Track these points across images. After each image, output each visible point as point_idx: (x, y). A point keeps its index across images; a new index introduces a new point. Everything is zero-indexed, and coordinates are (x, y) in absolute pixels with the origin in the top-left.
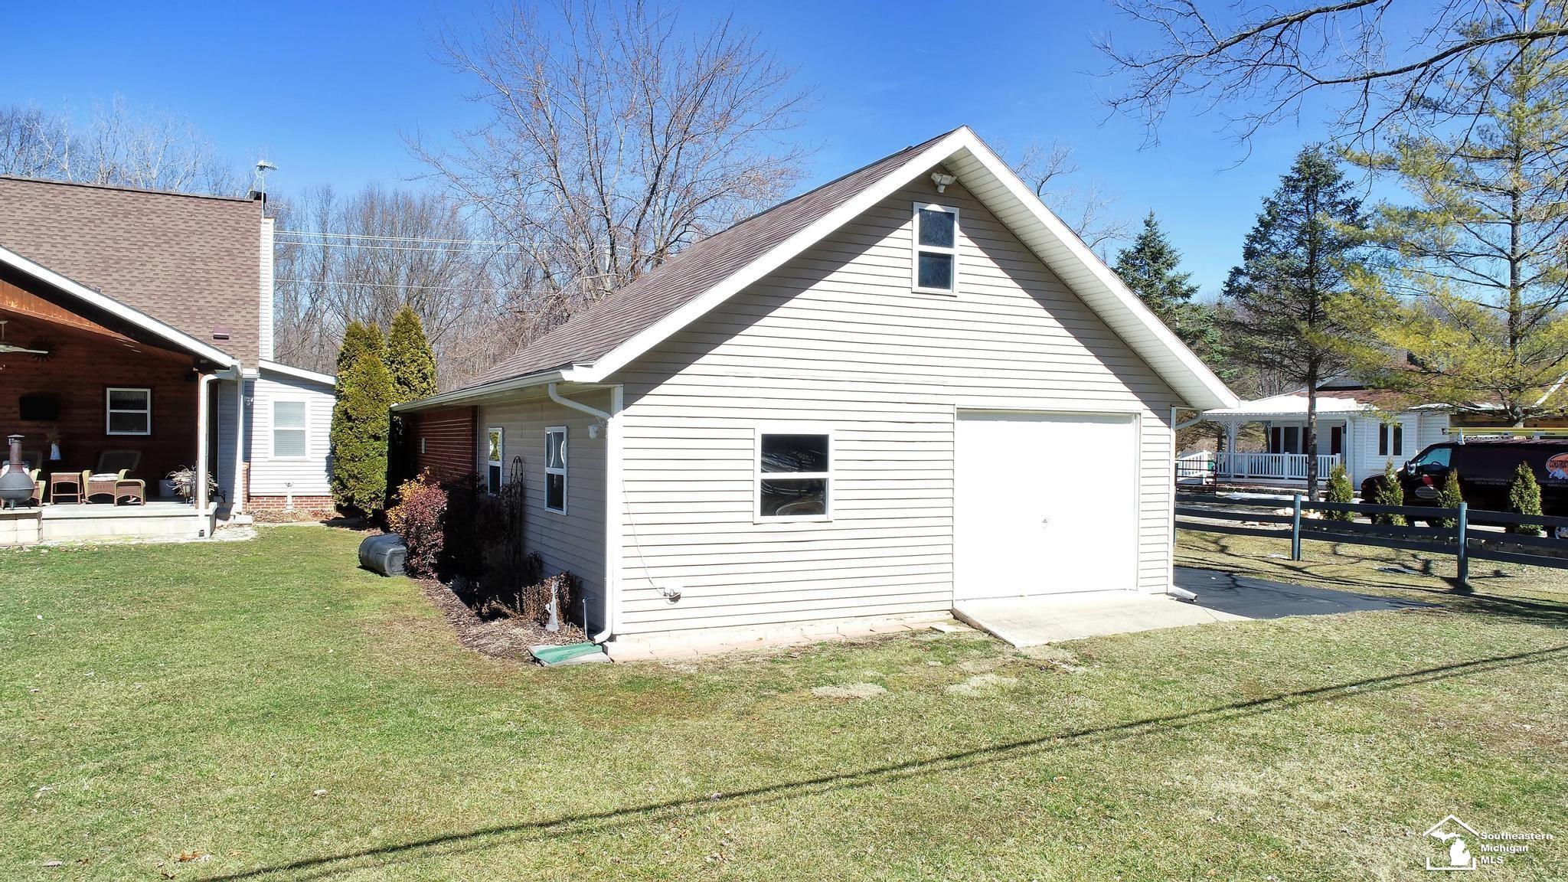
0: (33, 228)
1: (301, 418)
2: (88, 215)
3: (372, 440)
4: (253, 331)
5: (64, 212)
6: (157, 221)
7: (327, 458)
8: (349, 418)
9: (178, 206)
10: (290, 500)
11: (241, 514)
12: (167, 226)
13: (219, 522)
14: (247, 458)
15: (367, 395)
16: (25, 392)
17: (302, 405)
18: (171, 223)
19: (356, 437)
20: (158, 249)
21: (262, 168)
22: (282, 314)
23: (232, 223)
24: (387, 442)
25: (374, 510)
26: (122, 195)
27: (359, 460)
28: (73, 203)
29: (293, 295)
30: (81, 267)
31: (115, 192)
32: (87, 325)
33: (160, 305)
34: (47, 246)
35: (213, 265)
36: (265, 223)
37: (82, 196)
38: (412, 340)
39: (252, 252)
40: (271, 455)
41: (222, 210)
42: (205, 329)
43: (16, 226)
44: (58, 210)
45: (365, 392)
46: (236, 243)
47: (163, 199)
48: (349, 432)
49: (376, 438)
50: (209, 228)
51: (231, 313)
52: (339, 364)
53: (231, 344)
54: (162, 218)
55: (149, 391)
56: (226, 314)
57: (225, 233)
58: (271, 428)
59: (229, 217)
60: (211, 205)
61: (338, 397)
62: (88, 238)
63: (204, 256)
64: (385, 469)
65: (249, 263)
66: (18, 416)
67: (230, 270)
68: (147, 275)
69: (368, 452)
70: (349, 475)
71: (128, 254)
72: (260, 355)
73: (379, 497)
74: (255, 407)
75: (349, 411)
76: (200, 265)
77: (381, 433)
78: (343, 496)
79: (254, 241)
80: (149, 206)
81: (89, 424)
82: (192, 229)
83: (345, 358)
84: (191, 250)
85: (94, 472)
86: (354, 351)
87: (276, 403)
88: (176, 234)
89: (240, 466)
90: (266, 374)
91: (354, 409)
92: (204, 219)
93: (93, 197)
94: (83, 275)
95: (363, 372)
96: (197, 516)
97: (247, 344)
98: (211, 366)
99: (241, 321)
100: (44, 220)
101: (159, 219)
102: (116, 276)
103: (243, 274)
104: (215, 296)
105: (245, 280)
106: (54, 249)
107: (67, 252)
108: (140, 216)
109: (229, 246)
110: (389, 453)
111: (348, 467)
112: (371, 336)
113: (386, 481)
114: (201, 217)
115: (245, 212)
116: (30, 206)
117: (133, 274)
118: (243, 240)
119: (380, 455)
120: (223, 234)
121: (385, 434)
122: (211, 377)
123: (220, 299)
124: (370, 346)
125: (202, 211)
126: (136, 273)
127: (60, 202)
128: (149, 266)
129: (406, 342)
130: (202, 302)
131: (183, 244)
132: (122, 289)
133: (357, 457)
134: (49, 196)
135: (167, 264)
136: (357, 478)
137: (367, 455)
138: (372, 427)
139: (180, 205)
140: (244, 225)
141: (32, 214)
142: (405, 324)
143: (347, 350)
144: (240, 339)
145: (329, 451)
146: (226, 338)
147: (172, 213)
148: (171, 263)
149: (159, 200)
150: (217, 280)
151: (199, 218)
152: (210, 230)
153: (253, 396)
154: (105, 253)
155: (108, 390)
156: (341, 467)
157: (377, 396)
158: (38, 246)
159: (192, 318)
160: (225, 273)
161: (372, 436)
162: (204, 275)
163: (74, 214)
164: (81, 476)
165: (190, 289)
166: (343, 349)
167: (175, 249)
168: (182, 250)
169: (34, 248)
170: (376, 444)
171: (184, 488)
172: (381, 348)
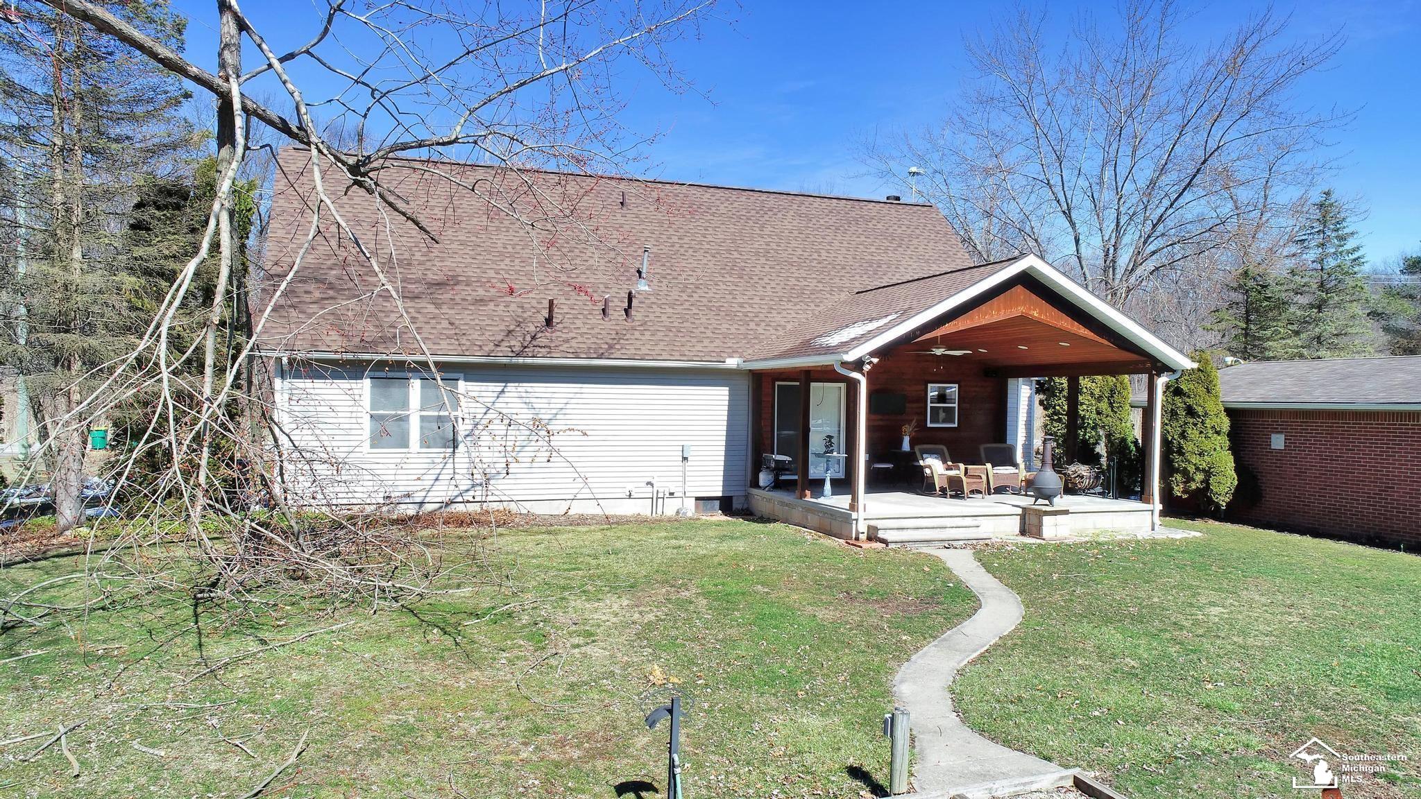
46: (946, 246)
118: (949, 243)
140: (940, 229)
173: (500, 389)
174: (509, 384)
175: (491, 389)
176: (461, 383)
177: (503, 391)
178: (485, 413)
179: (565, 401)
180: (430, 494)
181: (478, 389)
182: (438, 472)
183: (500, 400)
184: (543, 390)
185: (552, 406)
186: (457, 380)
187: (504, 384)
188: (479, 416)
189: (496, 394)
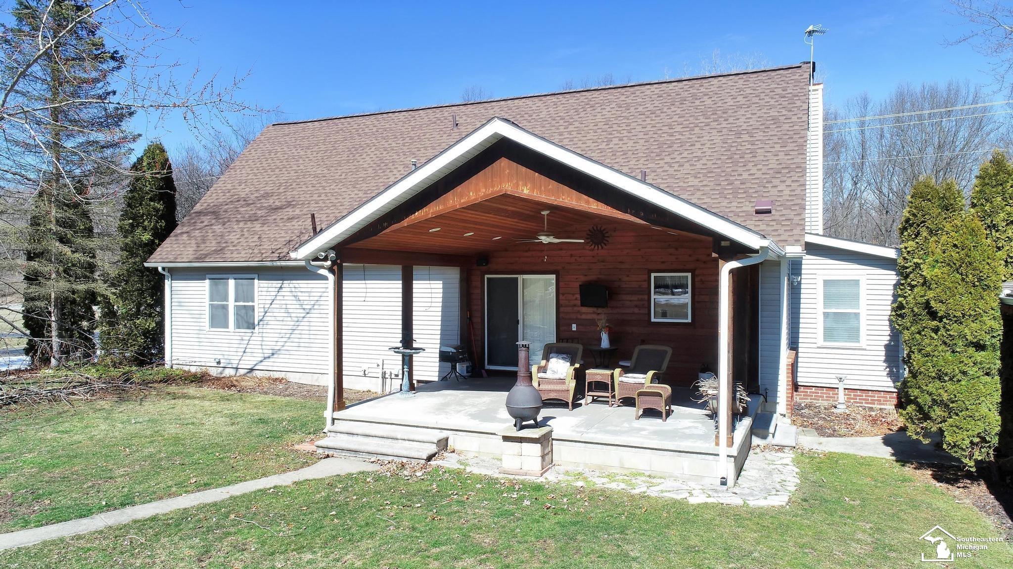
0: (608, 126)
1: (855, 298)
2: (651, 107)
3: (971, 350)
4: (800, 201)
5: (632, 109)
6: (708, 102)
7: (886, 346)
8: (933, 315)
9: (729, 84)
10: (841, 392)
11: (785, 416)
12: (718, 105)
13: (756, 441)
14: (794, 345)
15: (963, 280)
16: (583, 279)
17: (856, 282)
18: (721, 102)
19: (945, 343)
20: (708, 127)
21: (810, 33)
22: (831, 196)
23: (779, 91)
24: (999, 353)
25: (976, 461)
26: (680, 85)
27: (951, 379)
28: (641, 100)
29: (839, 180)
30: (639, 155)
31: (675, 84)
32: (594, 206)
33: (704, 183)
34: (616, 141)
35: (759, 135)
36: (814, 90)
37: (648, 92)
38: (1007, 196)
39: (799, 116)
40: (821, 342)
41: (770, 81)
42: (747, 203)
43: (595, 128)
44: (628, 108)
45: (958, 276)
46: (783, 110)
47: (715, 81)
48: (933, 335)
49: (979, 347)
50: (756, 100)
51: (775, 184)
52: (902, 233)
53: (773, 218)
54: (713, 99)
55: (689, 275)
56: (769, 185)
57: (772, 102)
58: (820, 309)
59: (776, 86)
60: (759, 78)
61: (899, 274)
62: (649, 128)
63: (751, 128)
64: (997, 397)
65: (796, 127)
66: (579, 302)
67: (776, 138)
68: (695, 155)
69: (965, 369)
70: (934, 400)
71: (680, 137)
72: (807, 228)
73: (987, 442)
74: (803, 286)
75: (933, 303)
76: (746, 137)
77: (987, 339)
78: (922, 428)
79: (801, 104)
80: (702, 89)
81: (636, 310)
82: (741, 103)
83: (911, 225)
84: (738, 124)
85: (626, 370)
86: (923, 216)
87: (827, 283)
88: (725, 111)
89: (785, 356)
90: (813, 249)
91: (941, 302)
92: (752, 92)
93: (657, 91)
94: (640, 162)
95: (955, 246)
96: (718, 455)
97: (791, 217)
98: (737, 250)
99: (786, 192)
100: (616, 118)
101: (710, 100)
102: (668, 159)
103: (789, 141)
104: (759, 167)
105: (791, 146)
106: (621, 142)
107: (631, 143)
108: (693, 101)
109: (776, 114)
110: (1001, 373)
111: (931, 388)
112: (948, 194)
113: (999, 418)
114: (749, 91)
115: (793, 78)
116: (608, 109)
117: (683, 155)
118: (789, 106)
119: (987, 374)
120: (770, 103)
121: (994, 341)
122: (734, 264)
123: (764, 169)
124: (946, 208)
125: (750, 85)
126: (685, 155)
127: (631, 101)
128: (698, 145)
129: (999, 199)
130: (745, 176)
131: (731, 120)
132: (671, 171)
133: (946, 374)
134: (623, 98)
135: (715, 142)
136: (947, 406)
137: (964, 373)
138: (971, 330)
139: (730, 83)
140: (791, 91)
141: (609, 115)
142: (996, 175)
143: (914, 215)
144: (784, 212)
145: (889, 338)
146: (768, 212)
147: (723, 92)
148: (718, 139)
149: (712, 83)
150: (762, 150)
151: (747, 92)
152: (758, 101)
153: (800, 274)
154: (661, 139)
155: (653, 275)
156: (919, 387)
157: (980, 280)
158: (609, 141)
159: (735, 193)
160: (770, 142)
161: (972, 343)
162: (749, 146)
163: (640, 109)
164: (612, 376)
165: (735, 163)
166: (908, 215)
167: (723, 126)
168: (729, 126)
169: (605, 144)
170: (980, 356)
171: (710, 402)
172: (961, 210)
173: (279, 285)
174: (285, 282)
175: (274, 285)
176: (256, 281)
177: (281, 288)
178: (271, 304)
179: (319, 294)
180: (241, 362)
181: (266, 285)
182: (245, 346)
183: (280, 294)
184: (305, 286)
185: (311, 298)
186: (254, 279)
187: (281, 282)
188: (267, 306)
189: (277, 290)
